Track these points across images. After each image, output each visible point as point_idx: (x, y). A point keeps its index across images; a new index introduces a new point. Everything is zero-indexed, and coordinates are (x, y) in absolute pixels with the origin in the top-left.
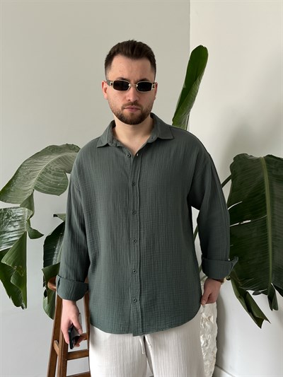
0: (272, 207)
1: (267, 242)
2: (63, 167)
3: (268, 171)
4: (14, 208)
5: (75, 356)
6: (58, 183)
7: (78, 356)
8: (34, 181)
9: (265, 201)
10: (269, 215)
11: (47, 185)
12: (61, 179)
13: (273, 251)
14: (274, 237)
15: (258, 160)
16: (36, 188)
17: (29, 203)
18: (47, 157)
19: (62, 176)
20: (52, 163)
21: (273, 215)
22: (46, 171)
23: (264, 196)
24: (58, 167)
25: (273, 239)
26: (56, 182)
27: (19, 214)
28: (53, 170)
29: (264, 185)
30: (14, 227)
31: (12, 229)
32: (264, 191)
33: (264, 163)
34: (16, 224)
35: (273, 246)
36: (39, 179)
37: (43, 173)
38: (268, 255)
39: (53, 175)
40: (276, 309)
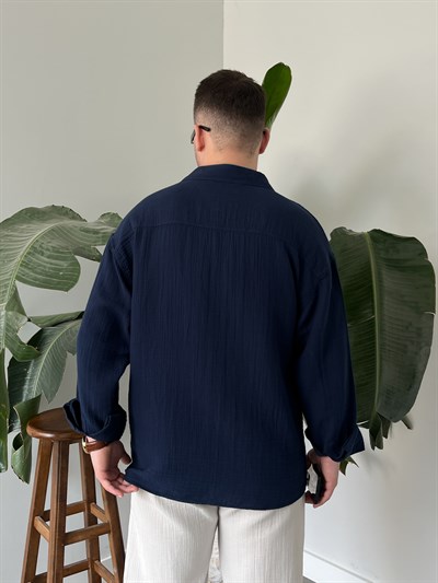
0: (381, 304)
1: (374, 355)
2: (64, 245)
3: (376, 253)
5: (75, 538)
6: (60, 270)
7: (80, 537)
8: (13, 266)
9: (372, 296)
10: (376, 316)
11: (40, 274)
12: (65, 264)
15: (361, 236)
16: (18, 278)
17: (15, 304)
18: (25, 226)
19: (64, 259)
20: (42, 237)
21: (381, 319)
22: (33, 250)
23: (371, 287)
24: (55, 243)
25: (381, 349)
26: (55, 269)
28: (48, 250)
32: (371, 281)
33: (368, 240)
36: (25, 264)
37: (29, 253)
38: (375, 376)
39: (49, 257)
40: (380, 447)
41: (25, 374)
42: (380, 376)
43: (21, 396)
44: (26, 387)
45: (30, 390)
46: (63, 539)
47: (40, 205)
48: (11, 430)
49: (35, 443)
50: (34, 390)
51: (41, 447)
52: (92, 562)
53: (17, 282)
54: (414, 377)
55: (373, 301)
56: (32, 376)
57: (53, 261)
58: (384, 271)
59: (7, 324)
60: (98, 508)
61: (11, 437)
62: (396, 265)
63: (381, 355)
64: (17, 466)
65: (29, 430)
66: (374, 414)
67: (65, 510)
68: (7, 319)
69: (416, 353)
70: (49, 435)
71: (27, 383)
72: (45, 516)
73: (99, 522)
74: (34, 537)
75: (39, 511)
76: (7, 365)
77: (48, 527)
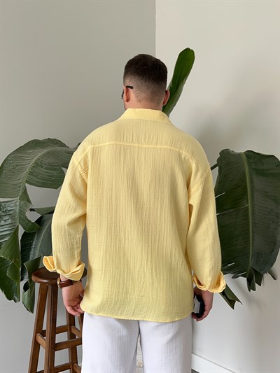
0: (253, 197)
1: (249, 229)
3: (249, 165)
4: (4, 202)
5: (62, 347)
6: (52, 177)
8: (24, 175)
9: (247, 192)
10: (249, 205)
11: (39, 179)
12: (55, 173)
13: (253, 236)
14: (254, 224)
15: (239, 155)
16: (27, 182)
17: (25, 197)
18: (31, 151)
19: (55, 170)
20: (42, 157)
21: (253, 207)
22: (37, 165)
23: (246, 186)
24: (50, 161)
25: (253, 226)
26: (49, 176)
27: (10, 209)
28: (45, 164)
29: (245, 177)
30: (5, 221)
31: (3, 223)
32: (246, 183)
33: (244, 158)
34: (7, 218)
35: (253, 233)
36: (31, 173)
37: (34, 167)
38: (249, 240)
39: (46, 169)
40: (254, 289)
41: (31, 245)
42: (253, 243)
43: (28, 258)
44: (32, 252)
45: (34, 254)
46: (54, 347)
47: (41, 138)
48: (22, 280)
49: (37, 286)
50: (37, 254)
51: (41, 289)
52: (73, 364)
53: (26, 184)
54: (275, 244)
55: (247, 195)
56: (36, 245)
57: (49, 171)
58: (254, 177)
59: (20, 210)
60: (76, 329)
61: (22, 284)
62: (261, 173)
63: (253, 230)
64: (26, 302)
65: (33, 278)
66: (249, 268)
67: (55, 330)
68: (20, 207)
69: (276, 229)
70: (45, 281)
71: (32, 250)
72: (43, 334)
73: (77, 337)
74: (36, 346)
75: (39, 330)
76: (20, 238)
77: (45, 340)
